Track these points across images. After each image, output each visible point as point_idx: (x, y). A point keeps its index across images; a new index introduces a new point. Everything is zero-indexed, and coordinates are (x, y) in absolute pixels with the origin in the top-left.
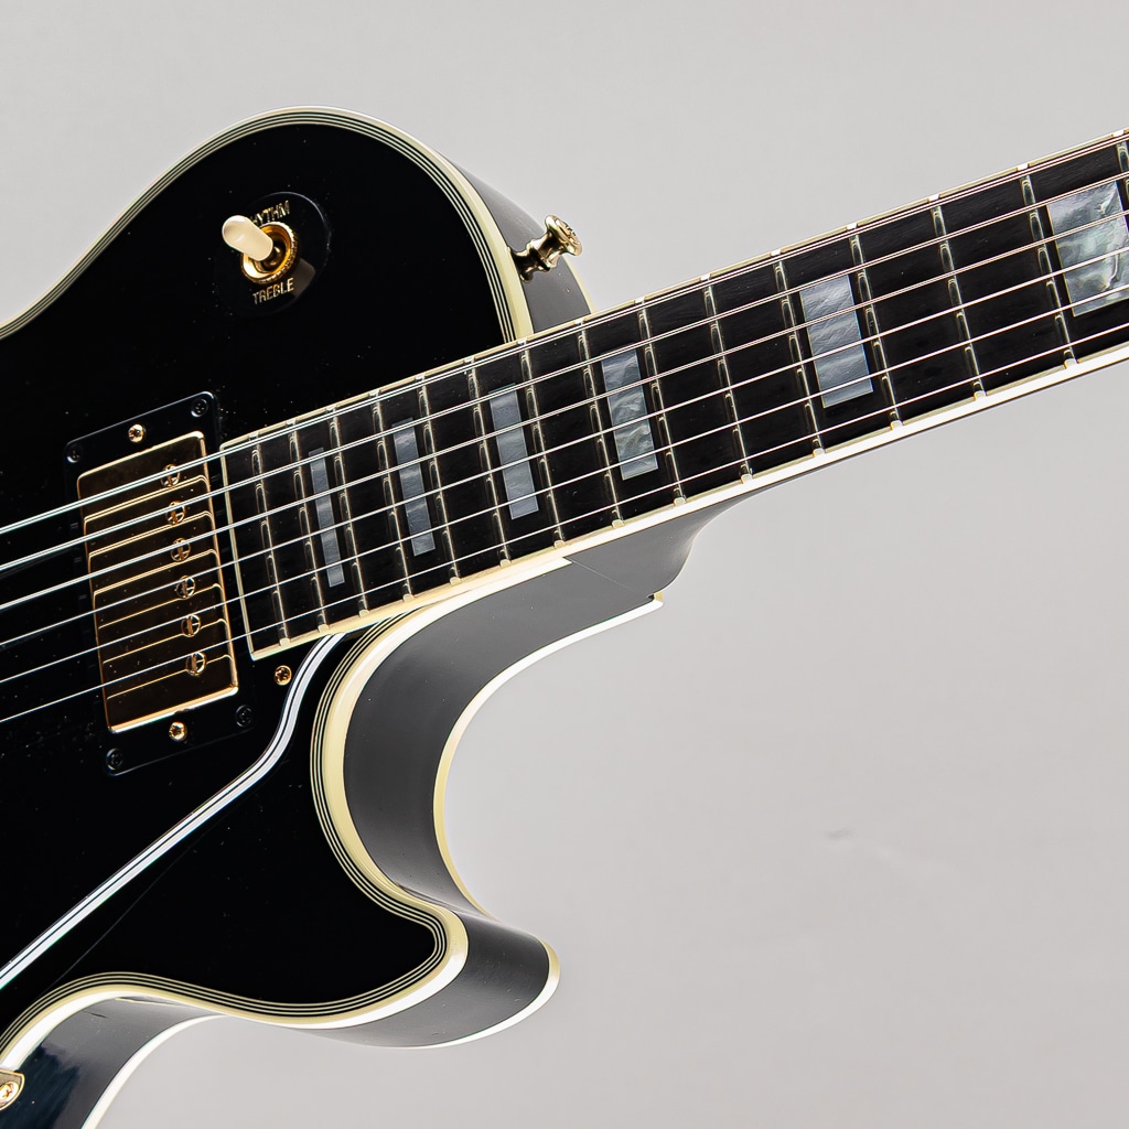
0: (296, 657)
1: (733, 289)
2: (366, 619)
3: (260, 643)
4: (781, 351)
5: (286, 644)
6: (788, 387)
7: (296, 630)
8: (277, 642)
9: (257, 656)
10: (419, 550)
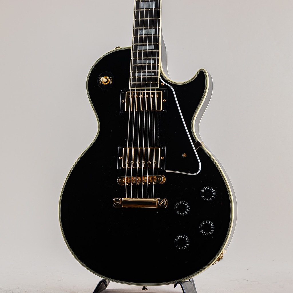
0: (161, 82)
1: (137, 16)
2: (159, 71)
3: (157, 86)
4: (147, 12)
5: (159, 82)
6: (151, 12)
7: (157, 81)
8: (158, 83)
9: (159, 87)
10: (153, 62)
